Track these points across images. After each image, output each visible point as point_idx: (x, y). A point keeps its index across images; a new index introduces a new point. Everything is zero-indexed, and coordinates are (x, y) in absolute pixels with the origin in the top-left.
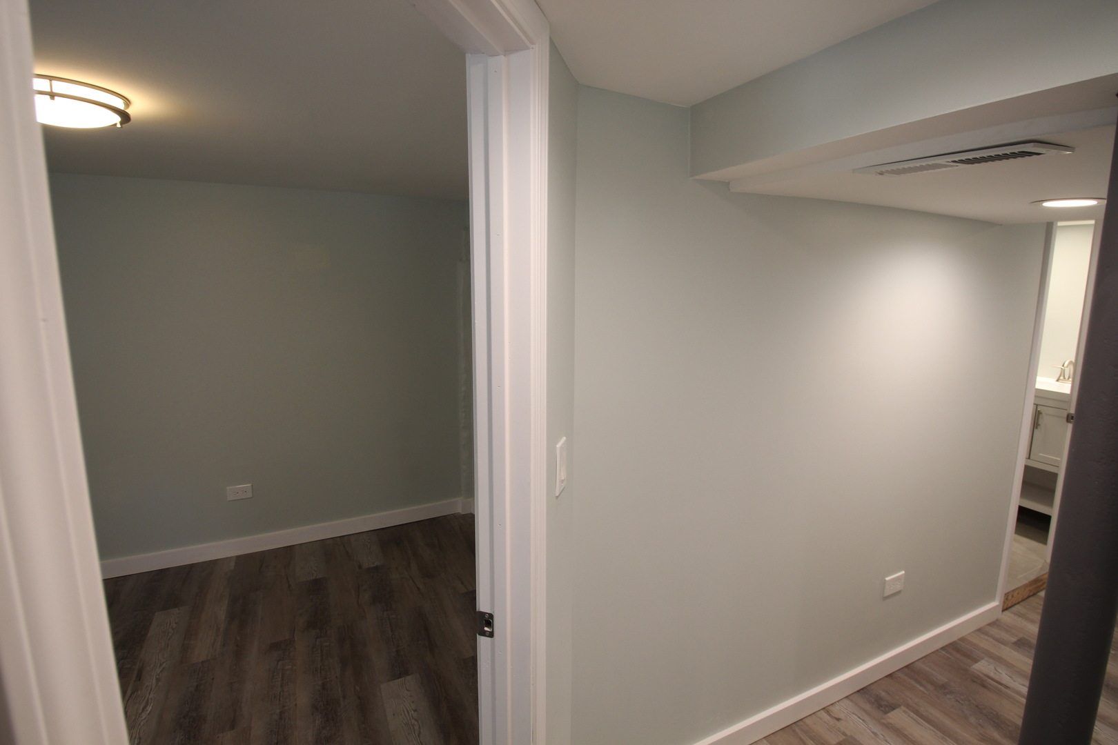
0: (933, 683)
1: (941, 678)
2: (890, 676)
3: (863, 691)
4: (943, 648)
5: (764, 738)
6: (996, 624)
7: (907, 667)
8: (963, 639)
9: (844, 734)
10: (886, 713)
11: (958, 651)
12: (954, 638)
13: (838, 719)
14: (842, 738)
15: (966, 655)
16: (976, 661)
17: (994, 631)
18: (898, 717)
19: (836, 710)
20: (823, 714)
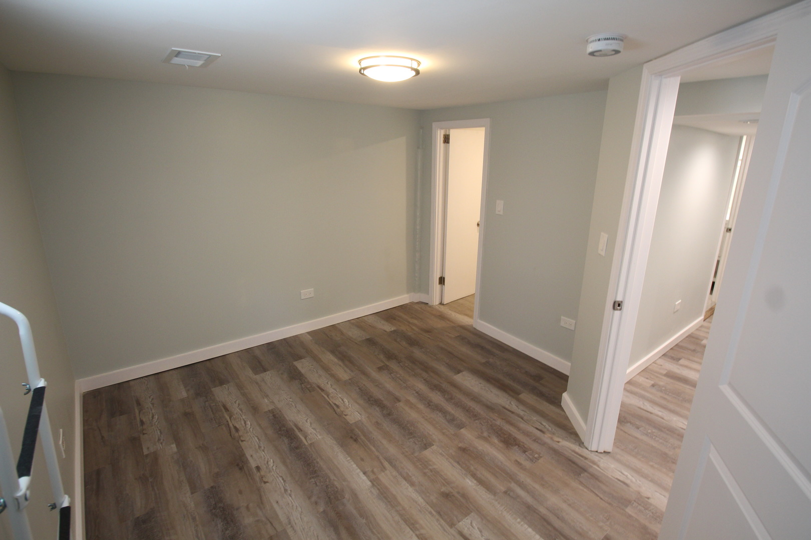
0: (690, 350)
1: (692, 347)
2: (671, 349)
3: (664, 355)
4: (687, 337)
5: (638, 374)
6: (702, 326)
7: (676, 345)
8: (692, 333)
9: (666, 370)
10: (678, 361)
11: (693, 337)
12: (690, 333)
13: (661, 365)
14: (666, 371)
15: (697, 339)
16: (702, 340)
17: (703, 329)
18: (682, 362)
19: (658, 362)
20: (654, 364)
